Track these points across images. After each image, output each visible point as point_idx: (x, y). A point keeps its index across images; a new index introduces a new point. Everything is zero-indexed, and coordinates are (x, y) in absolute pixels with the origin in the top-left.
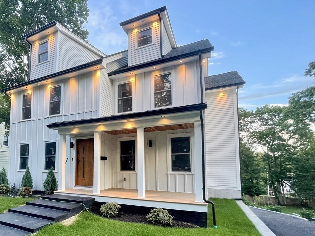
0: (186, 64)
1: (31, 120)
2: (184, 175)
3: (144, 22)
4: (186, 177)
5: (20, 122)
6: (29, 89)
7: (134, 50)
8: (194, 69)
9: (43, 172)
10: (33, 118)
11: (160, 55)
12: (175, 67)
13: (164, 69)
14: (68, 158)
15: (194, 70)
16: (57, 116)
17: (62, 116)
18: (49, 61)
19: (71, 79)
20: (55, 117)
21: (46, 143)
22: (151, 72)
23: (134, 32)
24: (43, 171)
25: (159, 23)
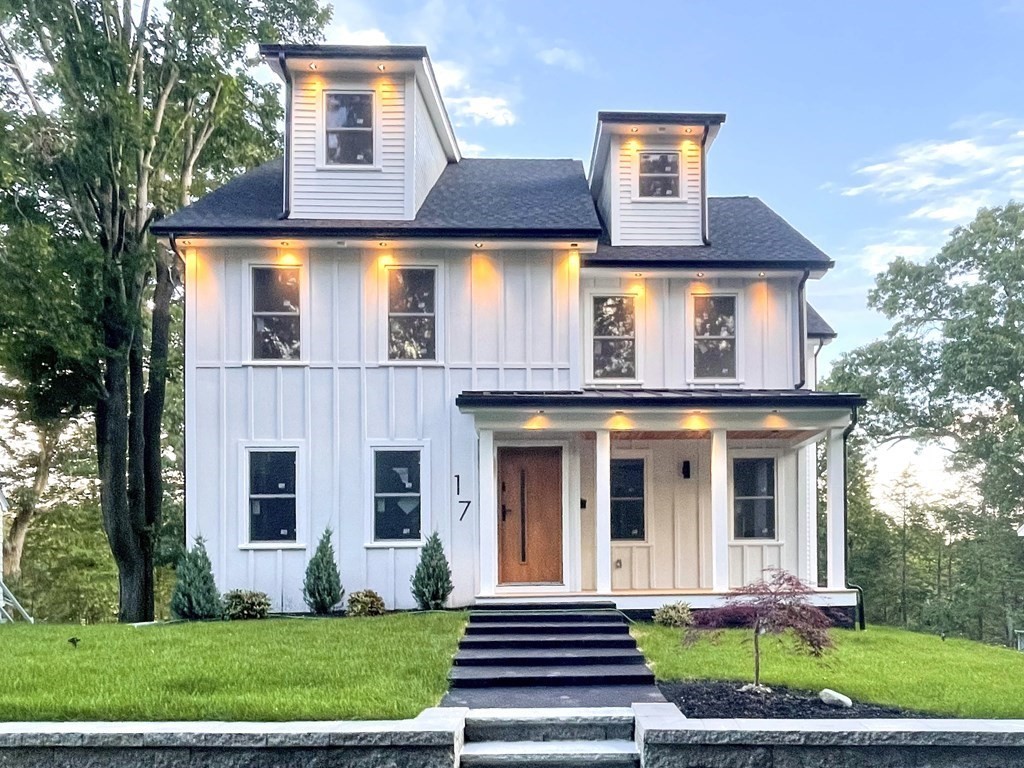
0: (769, 280)
1: (303, 367)
2: (762, 547)
3: (662, 132)
4: (767, 551)
5: (245, 366)
6: (285, 250)
7: (628, 201)
8: (786, 298)
9: (368, 548)
10: (311, 360)
11: (700, 237)
12: (745, 283)
13: (720, 282)
14: (469, 503)
15: (786, 301)
16: (424, 367)
17: (443, 367)
18: (379, 171)
19: (474, 255)
20: (415, 367)
21: (377, 453)
22: (687, 281)
23: (628, 147)
24: (369, 545)
25: (699, 148)
